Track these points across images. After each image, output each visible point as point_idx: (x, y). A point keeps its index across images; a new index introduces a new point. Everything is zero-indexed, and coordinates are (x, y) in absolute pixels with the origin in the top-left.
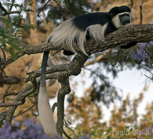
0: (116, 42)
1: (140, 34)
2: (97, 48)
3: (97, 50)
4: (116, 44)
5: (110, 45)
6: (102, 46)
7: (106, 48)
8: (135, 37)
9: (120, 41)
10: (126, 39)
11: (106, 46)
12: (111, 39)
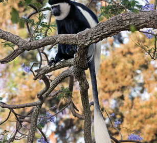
0: (107, 32)
1: (128, 22)
2: (90, 40)
3: (91, 41)
4: (107, 34)
5: (102, 36)
6: (94, 37)
7: (98, 39)
8: (124, 25)
9: (110, 31)
10: (115, 28)
11: (98, 37)
12: (102, 29)
